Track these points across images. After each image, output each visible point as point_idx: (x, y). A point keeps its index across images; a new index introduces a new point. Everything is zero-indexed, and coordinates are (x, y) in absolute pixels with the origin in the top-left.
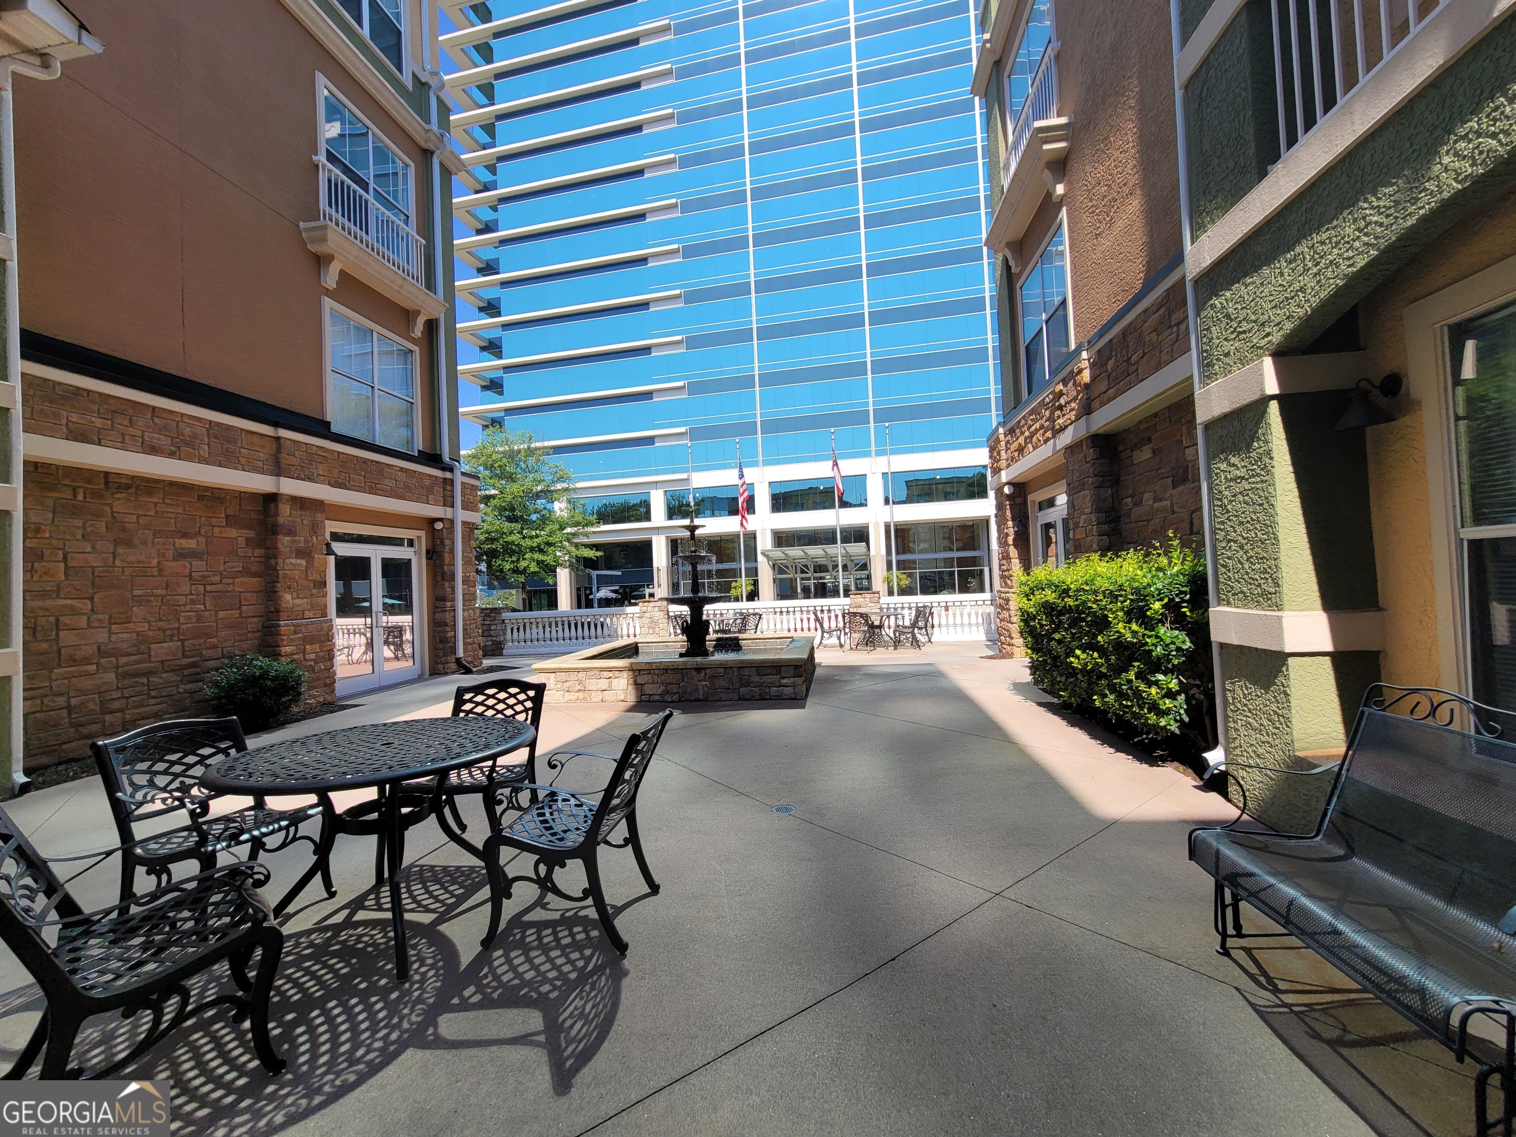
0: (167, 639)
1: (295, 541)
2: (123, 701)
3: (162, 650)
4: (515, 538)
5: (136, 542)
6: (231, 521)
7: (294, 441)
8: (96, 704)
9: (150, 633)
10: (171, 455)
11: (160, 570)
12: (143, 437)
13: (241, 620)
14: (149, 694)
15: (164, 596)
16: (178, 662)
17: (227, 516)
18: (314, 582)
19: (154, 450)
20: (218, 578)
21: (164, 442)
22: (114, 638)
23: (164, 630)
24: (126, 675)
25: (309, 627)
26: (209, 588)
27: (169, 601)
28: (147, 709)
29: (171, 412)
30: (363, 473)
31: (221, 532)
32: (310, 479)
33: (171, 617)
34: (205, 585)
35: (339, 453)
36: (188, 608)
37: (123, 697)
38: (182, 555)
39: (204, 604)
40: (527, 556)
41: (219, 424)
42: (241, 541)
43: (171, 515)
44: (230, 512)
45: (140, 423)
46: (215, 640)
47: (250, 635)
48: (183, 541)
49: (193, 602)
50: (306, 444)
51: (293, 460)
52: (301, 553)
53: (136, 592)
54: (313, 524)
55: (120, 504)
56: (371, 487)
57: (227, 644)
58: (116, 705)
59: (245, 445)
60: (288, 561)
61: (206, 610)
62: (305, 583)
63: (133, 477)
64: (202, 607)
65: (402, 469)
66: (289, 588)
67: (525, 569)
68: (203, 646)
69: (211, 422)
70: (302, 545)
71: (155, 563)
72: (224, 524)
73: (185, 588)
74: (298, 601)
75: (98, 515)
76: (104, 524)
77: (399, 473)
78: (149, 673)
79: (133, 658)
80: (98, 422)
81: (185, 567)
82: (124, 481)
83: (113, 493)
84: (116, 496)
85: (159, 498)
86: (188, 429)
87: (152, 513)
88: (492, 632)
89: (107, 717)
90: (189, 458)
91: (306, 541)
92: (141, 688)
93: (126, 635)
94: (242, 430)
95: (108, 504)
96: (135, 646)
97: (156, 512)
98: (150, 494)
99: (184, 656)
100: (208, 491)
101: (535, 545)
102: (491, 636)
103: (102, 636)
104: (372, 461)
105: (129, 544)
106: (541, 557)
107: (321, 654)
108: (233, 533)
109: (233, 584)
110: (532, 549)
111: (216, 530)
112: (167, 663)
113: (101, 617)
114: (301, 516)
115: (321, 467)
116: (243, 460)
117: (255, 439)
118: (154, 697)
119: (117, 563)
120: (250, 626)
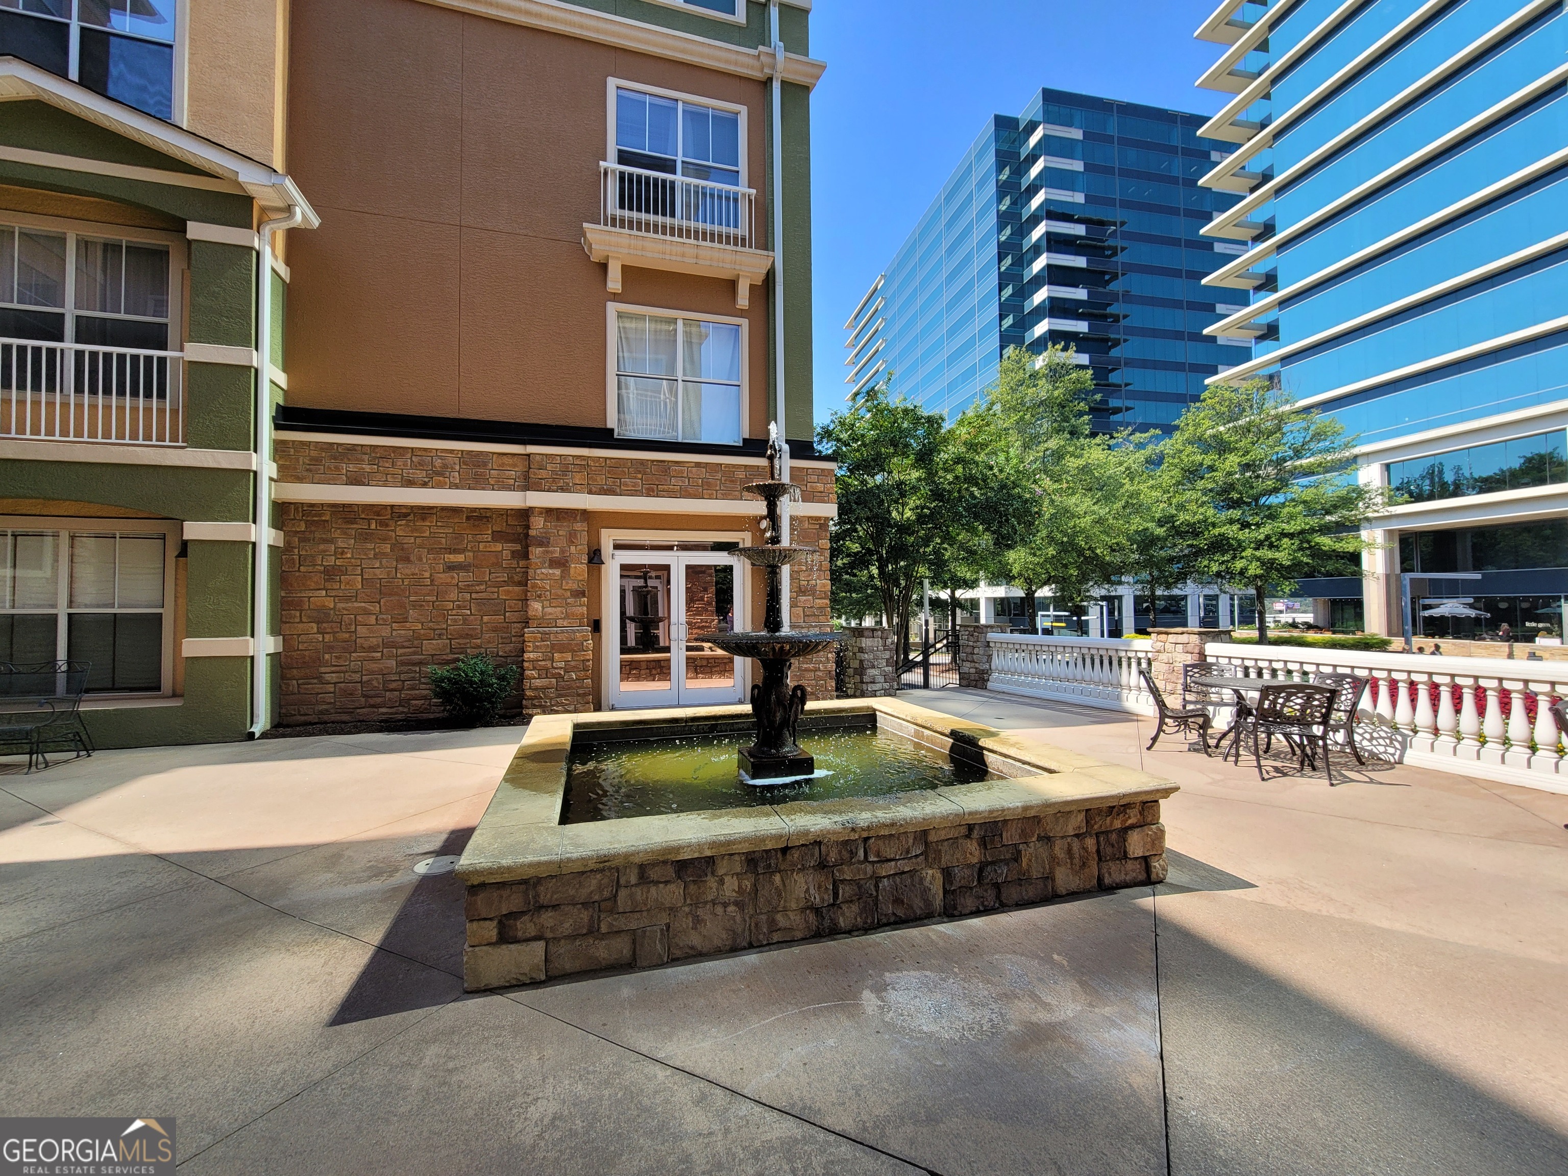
0: (436, 637)
1: (547, 552)
2: (400, 683)
3: (430, 647)
4: (1232, 531)
5: (413, 558)
6: (498, 536)
7: (546, 455)
8: (379, 683)
9: (422, 631)
10: (424, 485)
11: (432, 581)
12: (402, 475)
13: (505, 625)
14: (419, 680)
15: (433, 602)
16: (444, 657)
17: (493, 532)
18: (571, 591)
19: (409, 483)
20: (483, 587)
21: (421, 475)
22: (394, 633)
23: (435, 630)
24: (403, 663)
25: (558, 635)
26: (474, 596)
27: (437, 606)
28: (417, 692)
29: (425, 450)
30: (640, 476)
31: (486, 547)
32: (563, 490)
33: (440, 619)
34: (471, 593)
35: (606, 458)
36: (454, 612)
37: (400, 680)
38: (451, 568)
39: (470, 609)
40: (1248, 552)
41: (469, 452)
42: (506, 554)
43: (441, 535)
44: (495, 528)
45: (399, 464)
46: (479, 641)
47: (513, 639)
48: (451, 556)
49: (459, 607)
50: (561, 456)
51: (543, 474)
52: (554, 563)
53: (412, 598)
54: (570, 534)
55: (401, 530)
56: (648, 489)
57: (490, 645)
58: (393, 685)
59: (494, 467)
60: (538, 571)
61: (471, 614)
62: (560, 592)
63: (412, 507)
64: (469, 612)
65: (698, 465)
66: (540, 596)
67: (1242, 573)
68: (468, 645)
69: (462, 451)
70: (557, 555)
71: (427, 575)
72: (490, 539)
73: (453, 595)
74: (549, 610)
75: (384, 540)
76: (389, 546)
77: (694, 469)
78: (420, 663)
79: (408, 650)
80: (367, 468)
81: (453, 578)
82: (404, 511)
83: (397, 521)
84: (399, 523)
85: (432, 522)
86: (439, 461)
87: (427, 534)
88: (975, 657)
89: (388, 693)
90: (440, 486)
91: (562, 551)
92: (412, 675)
93: (403, 632)
94: (494, 453)
95: (392, 531)
96: (409, 641)
97: (430, 533)
98: (424, 519)
99: (452, 652)
100: (475, 512)
101: (1262, 537)
102: (973, 661)
103: (385, 632)
104: (653, 461)
105: (407, 560)
106: (1269, 554)
107: (573, 663)
108: (499, 547)
109: (498, 592)
110: (1259, 545)
111: (482, 546)
112: (436, 657)
113: (384, 616)
114: (556, 526)
115: (578, 476)
116: (492, 481)
117: (506, 460)
118: (424, 683)
119: (399, 575)
120: (513, 631)
